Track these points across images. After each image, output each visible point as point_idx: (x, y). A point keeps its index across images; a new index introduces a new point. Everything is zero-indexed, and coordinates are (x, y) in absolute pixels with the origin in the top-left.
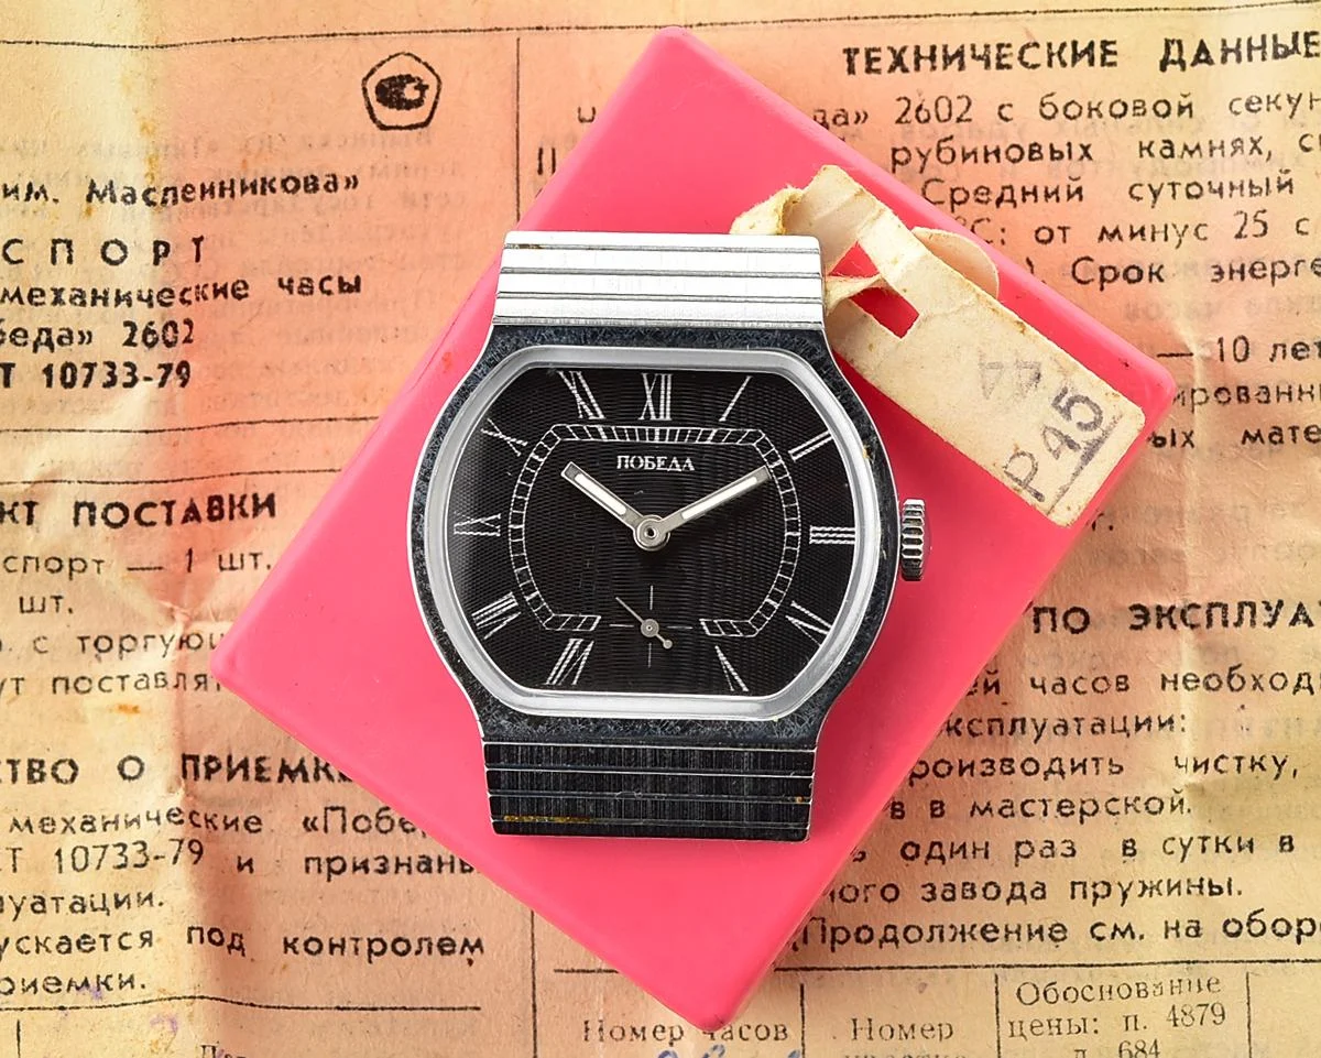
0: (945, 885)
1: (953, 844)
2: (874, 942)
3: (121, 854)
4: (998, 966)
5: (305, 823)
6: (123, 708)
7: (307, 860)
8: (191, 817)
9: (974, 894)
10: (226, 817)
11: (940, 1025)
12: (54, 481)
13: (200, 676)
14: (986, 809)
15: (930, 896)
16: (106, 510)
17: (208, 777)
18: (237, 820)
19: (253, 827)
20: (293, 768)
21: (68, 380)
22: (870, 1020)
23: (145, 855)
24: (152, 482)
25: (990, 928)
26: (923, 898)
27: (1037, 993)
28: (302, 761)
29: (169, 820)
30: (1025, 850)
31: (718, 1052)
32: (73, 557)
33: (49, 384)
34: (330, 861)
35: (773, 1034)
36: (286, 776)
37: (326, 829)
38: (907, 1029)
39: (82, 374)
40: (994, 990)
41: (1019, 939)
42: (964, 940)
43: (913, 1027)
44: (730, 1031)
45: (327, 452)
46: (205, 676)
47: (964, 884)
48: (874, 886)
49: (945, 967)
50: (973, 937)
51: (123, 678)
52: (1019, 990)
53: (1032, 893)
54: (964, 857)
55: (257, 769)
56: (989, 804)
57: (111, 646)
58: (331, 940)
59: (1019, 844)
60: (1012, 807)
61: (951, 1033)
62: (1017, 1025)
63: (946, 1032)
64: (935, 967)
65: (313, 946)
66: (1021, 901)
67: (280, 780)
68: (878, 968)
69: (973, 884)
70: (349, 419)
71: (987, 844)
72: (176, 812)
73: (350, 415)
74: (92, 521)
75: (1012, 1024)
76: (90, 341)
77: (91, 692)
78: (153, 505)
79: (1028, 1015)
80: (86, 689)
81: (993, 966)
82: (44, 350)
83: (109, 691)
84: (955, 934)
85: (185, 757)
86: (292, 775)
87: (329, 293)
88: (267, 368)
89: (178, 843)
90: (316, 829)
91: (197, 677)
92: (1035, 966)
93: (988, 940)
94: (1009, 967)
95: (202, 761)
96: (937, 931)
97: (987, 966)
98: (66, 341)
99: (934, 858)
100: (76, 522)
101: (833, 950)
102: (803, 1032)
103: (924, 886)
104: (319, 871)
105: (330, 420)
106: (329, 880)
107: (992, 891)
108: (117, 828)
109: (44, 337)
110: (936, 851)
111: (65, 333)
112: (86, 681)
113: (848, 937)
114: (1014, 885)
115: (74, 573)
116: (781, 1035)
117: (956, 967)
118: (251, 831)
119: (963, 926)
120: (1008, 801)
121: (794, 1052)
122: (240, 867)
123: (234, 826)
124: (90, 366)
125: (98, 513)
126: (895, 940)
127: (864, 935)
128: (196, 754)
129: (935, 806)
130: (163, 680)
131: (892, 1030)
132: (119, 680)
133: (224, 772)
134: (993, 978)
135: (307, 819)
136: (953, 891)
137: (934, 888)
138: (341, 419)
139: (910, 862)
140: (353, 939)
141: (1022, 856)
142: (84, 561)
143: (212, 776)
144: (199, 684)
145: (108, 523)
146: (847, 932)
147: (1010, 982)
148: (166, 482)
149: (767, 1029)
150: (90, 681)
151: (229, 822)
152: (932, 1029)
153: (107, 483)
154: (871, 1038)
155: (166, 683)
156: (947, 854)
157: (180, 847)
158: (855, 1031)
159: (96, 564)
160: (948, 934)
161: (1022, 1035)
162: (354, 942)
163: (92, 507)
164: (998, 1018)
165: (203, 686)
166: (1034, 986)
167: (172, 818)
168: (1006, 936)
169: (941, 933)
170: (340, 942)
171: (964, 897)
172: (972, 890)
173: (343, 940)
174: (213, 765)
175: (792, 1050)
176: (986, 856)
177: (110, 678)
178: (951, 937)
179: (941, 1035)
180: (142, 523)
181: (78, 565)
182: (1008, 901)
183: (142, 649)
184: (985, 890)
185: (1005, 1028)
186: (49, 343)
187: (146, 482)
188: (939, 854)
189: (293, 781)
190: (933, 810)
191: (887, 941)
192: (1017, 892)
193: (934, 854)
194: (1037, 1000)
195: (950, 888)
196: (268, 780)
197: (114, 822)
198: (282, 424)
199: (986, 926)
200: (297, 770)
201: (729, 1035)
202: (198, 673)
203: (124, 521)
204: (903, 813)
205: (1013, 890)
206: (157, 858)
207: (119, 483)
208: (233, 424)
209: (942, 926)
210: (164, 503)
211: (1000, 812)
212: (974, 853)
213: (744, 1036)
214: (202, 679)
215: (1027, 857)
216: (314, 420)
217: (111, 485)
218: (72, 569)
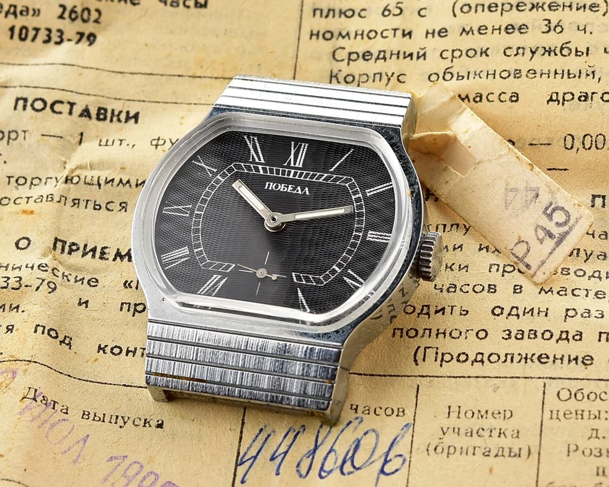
0: (518, 331)
1: (525, 308)
2: (469, 362)
3: (5, 282)
4: (547, 378)
5: (125, 284)
6: (25, 212)
7: (122, 304)
8: (53, 270)
9: (536, 336)
10: (77, 276)
11: (505, 411)
12: (6, 87)
13: (76, 199)
14: (549, 291)
15: (507, 337)
16: (34, 102)
17: (70, 253)
18: (83, 279)
19: (92, 284)
20: (123, 254)
21: (23, 36)
22: (459, 407)
23: (20, 283)
24: (63, 90)
25: (543, 356)
26: (503, 338)
27: (571, 394)
28: (130, 250)
29: (39, 269)
30: (571, 313)
31: (359, 420)
32: (11, 130)
33: (12, 37)
34: (136, 305)
35: (396, 413)
36: (118, 258)
37: (137, 288)
38: (483, 413)
39: (32, 33)
40: (543, 392)
41: (562, 363)
42: (526, 362)
43: (487, 412)
44: (368, 410)
45: (175, 93)
46: (79, 200)
47: (530, 331)
48: (472, 330)
49: (512, 377)
50: (532, 361)
51: (28, 198)
52: (559, 392)
53: (574, 337)
54: (532, 315)
55: (101, 253)
56: (551, 288)
57: (26, 182)
58: (128, 348)
59: (568, 310)
60: (566, 291)
61: (512, 416)
62: (555, 412)
63: (508, 414)
64: (506, 377)
65: (116, 351)
66: (566, 341)
67: (114, 260)
68: (469, 377)
69: (536, 331)
70: (190, 77)
71: (547, 309)
72: (44, 265)
73: (191, 74)
74: (25, 108)
75: (552, 412)
76: (38, 15)
77: (9, 205)
78: (61, 102)
79: (563, 407)
80: (7, 203)
81: (544, 378)
82: (11, 17)
83: (20, 204)
84: (521, 358)
85: (56, 240)
86: (122, 257)
87: (188, 7)
88: (146, 45)
89: (41, 280)
90: (131, 287)
91: (73, 200)
92: (571, 379)
93: (542, 363)
94: (554, 378)
95: (68, 244)
96: (509, 357)
97: (539, 378)
98: (24, 13)
99: (513, 315)
100: (15, 108)
101: (441, 365)
102: (415, 413)
103: (505, 331)
104: (129, 310)
105: (179, 76)
106: (133, 316)
107: (547, 335)
108: (6, 270)
109: (12, 10)
110: (514, 311)
111: (25, 9)
112: (7, 200)
113: (452, 359)
114: (562, 332)
115: (11, 141)
116: (401, 414)
117: (519, 378)
118: (91, 286)
119: (527, 354)
120: (564, 288)
121: (408, 424)
122: (80, 304)
123: (81, 282)
124: (37, 30)
125: (29, 104)
126: (482, 361)
127: (463, 358)
128: (65, 240)
129: (516, 288)
130: (51, 198)
131: (473, 413)
132: (26, 199)
133: (80, 252)
134: (543, 385)
135: (126, 282)
136: (522, 335)
137: (511, 332)
138: (186, 76)
139: (496, 317)
140: (141, 348)
141: (569, 316)
142: (17, 132)
143: (73, 253)
144: (75, 204)
145: (34, 109)
146: (452, 356)
147: (552, 387)
148: (72, 92)
149: (392, 410)
150: (9, 199)
151: (78, 279)
152: (499, 413)
153: (36, 87)
154: (459, 417)
155: (53, 199)
156: (521, 313)
157: (42, 283)
158: (449, 413)
159: (23, 133)
160: (517, 358)
161: (558, 418)
162: (142, 350)
163: (25, 100)
164: (543, 408)
165: (77, 205)
166: (569, 390)
167: (41, 268)
168: (554, 361)
169: (512, 358)
170: (133, 350)
171: (529, 338)
172: (535, 334)
173: (136, 349)
174: (74, 248)
175: (406, 423)
176: (546, 315)
177: (22, 198)
178: (518, 360)
179: (505, 417)
180: (54, 111)
181: (13, 136)
182: (557, 341)
183: (44, 184)
184: (543, 334)
185: (547, 415)
186: (15, 14)
187: (60, 90)
188: (516, 313)
189: (122, 261)
190: (515, 289)
191: (476, 361)
192: (564, 336)
193: (512, 313)
194: (570, 398)
195: (521, 332)
196: (107, 259)
197: (5, 267)
198: (151, 76)
199: (542, 354)
200: (125, 255)
201: (367, 412)
202: (75, 198)
203: (43, 109)
204: (495, 290)
205: (561, 335)
206: (27, 286)
207: (43, 88)
208: (121, 73)
209: (513, 354)
210: (69, 103)
211: (558, 293)
212: (539, 313)
213: (377, 413)
214: (77, 202)
215: (573, 317)
216: (169, 75)
217: (38, 89)
218: (9, 138)
